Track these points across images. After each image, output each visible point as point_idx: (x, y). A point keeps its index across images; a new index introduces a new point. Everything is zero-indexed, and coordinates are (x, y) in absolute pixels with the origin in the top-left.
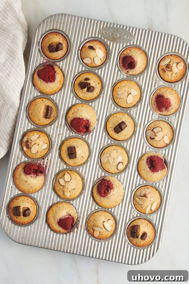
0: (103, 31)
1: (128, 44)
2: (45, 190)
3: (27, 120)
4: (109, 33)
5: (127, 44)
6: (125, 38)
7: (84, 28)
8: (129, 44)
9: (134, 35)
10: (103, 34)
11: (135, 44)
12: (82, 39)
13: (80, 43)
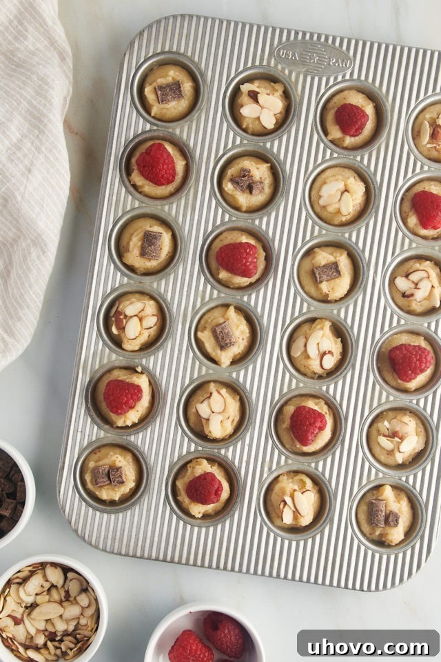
0: (279, 50)
1: (340, 78)
2: (161, 426)
3: (112, 264)
4: (294, 55)
5: (336, 78)
6: (331, 64)
7: (235, 45)
8: (343, 77)
9: (352, 58)
10: (281, 57)
11: (355, 76)
12: (230, 72)
13: (227, 81)
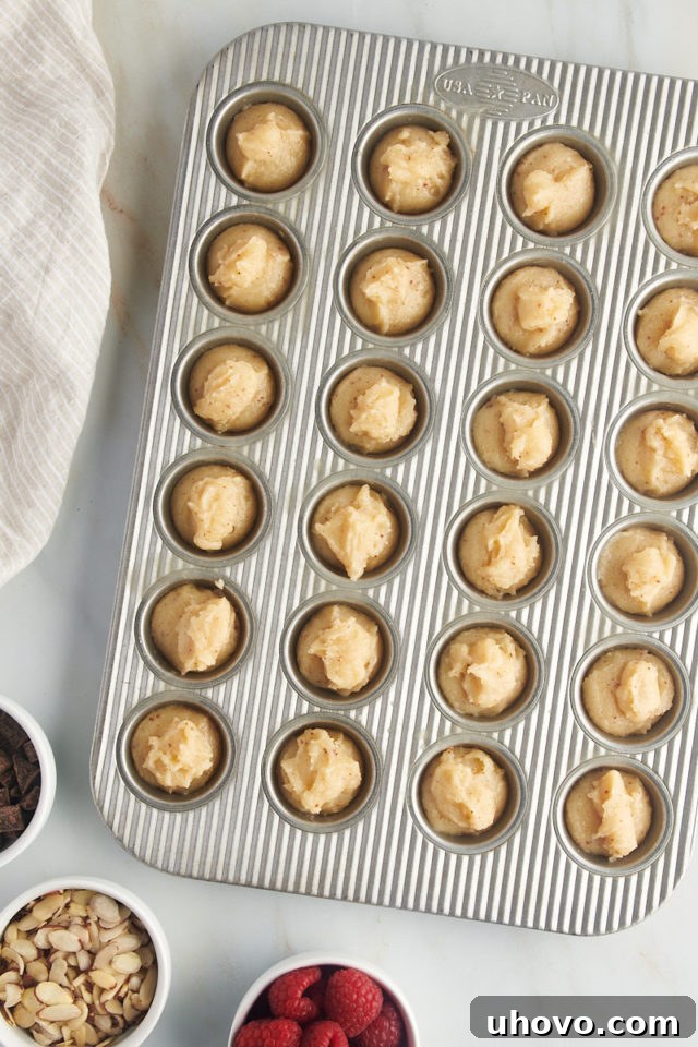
1: (538, 124)
2: (255, 674)
3: (178, 418)
4: (465, 87)
5: (531, 124)
6: (524, 100)
8: (542, 122)
9: (557, 92)
10: (444, 90)
11: (563, 121)
12: (365, 114)
13: (359, 128)
